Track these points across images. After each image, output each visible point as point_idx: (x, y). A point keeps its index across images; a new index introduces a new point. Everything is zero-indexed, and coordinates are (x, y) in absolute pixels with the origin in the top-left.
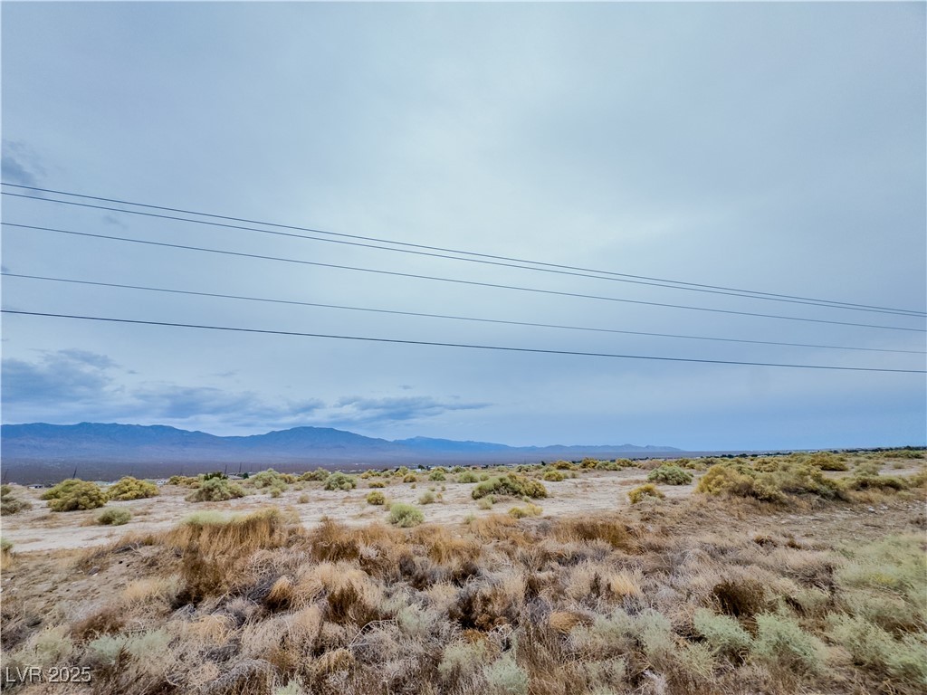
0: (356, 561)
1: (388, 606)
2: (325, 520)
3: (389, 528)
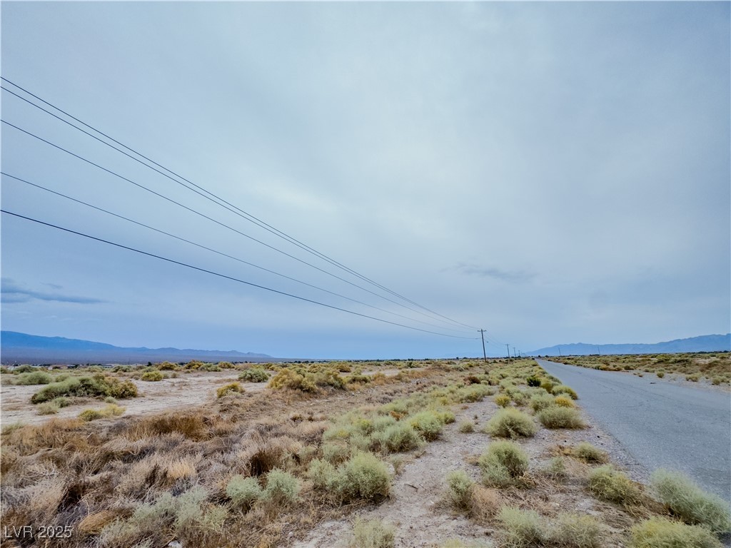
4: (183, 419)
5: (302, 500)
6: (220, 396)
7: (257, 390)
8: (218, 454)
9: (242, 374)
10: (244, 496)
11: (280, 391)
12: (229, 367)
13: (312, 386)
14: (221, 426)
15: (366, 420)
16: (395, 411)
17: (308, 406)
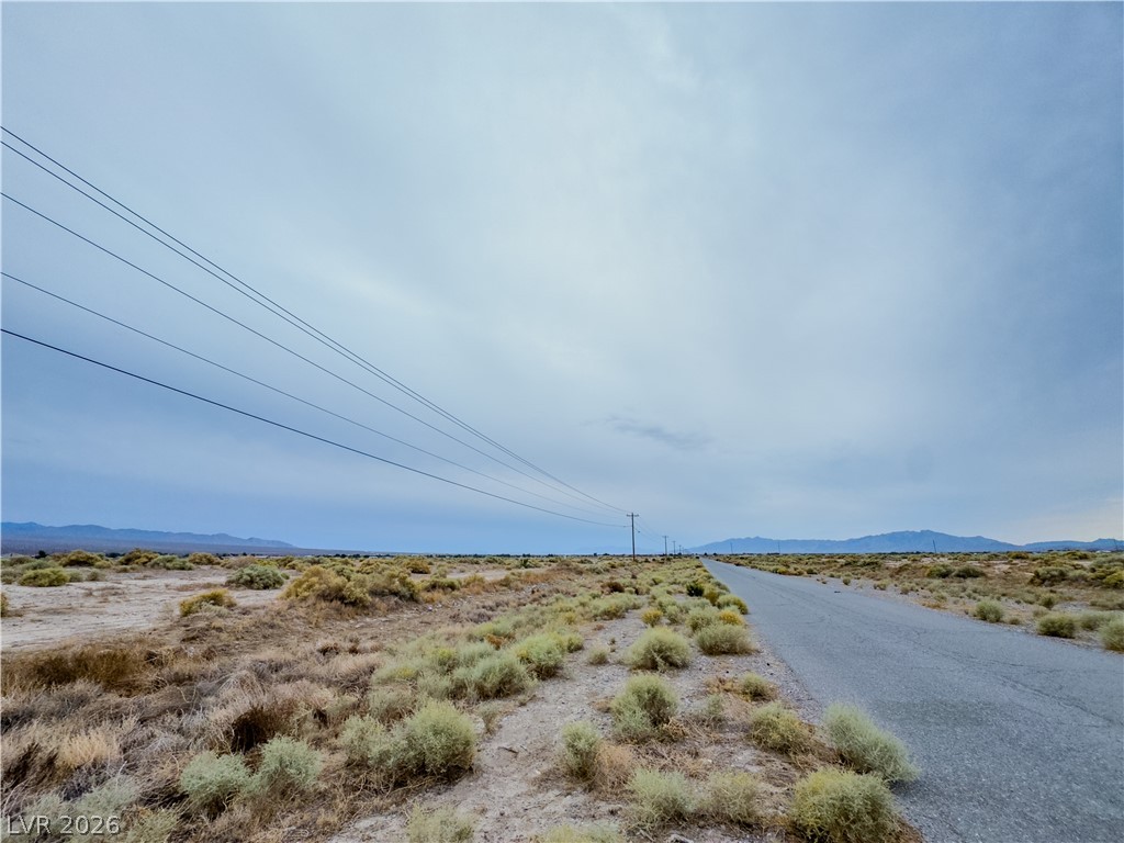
4: (102, 657)
5: (323, 786)
6: (186, 614)
7: (260, 603)
8: (170, 718)
9: (234, 574)
10: (215, 788)
11: (303, 604)
12: (210, 562)
13: (362, 595)
14: (181, 667)
15: (446, 649)
16: (494, 634)
17: (351, 628)
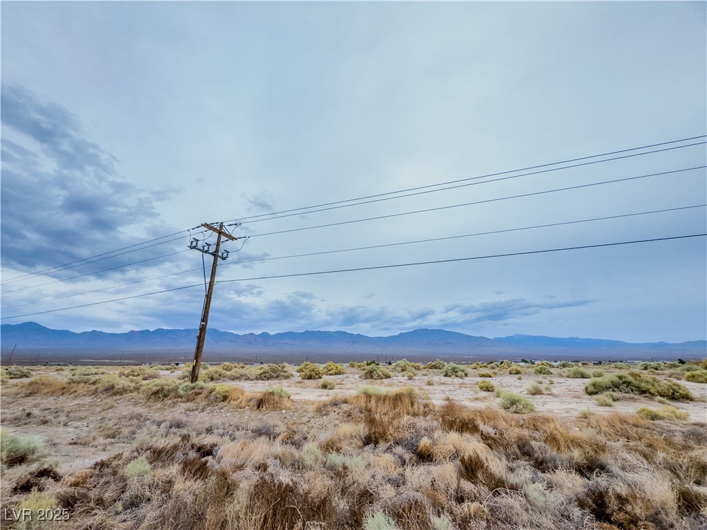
0: (478, 436)
1: (512, 479)
2: (448, 399)
3: (502, 412)
